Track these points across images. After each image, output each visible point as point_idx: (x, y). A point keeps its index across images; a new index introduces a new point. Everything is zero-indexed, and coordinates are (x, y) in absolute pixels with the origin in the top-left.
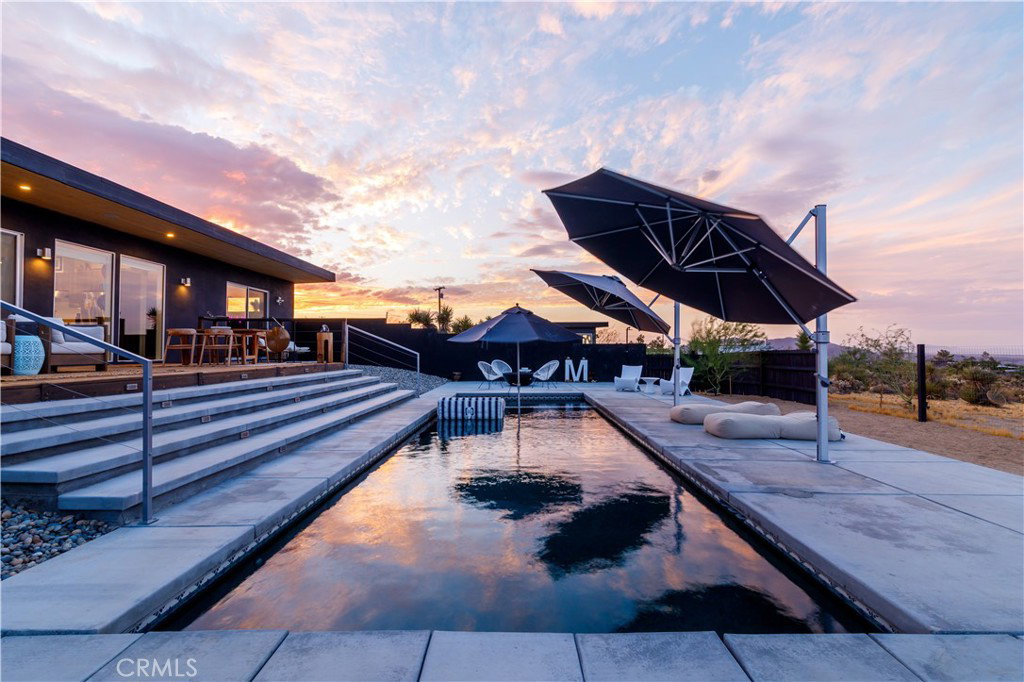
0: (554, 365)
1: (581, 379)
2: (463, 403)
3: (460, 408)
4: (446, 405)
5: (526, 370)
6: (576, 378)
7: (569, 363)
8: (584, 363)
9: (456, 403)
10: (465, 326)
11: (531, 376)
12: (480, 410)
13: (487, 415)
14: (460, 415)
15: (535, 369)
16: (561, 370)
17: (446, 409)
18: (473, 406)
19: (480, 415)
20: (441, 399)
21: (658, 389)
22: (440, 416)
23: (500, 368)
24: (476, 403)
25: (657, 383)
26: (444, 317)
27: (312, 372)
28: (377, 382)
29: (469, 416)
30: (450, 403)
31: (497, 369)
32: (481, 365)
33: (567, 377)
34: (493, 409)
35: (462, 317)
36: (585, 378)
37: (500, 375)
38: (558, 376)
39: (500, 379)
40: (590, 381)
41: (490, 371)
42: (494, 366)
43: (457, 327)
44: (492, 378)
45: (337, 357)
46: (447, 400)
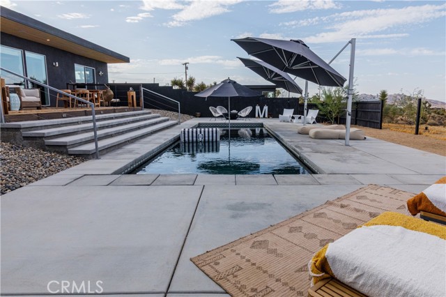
0: (249, 109)
1: (264, 117)
2: (197, 131)
3: (195, 135)
4: (186, 133)
5: (234, 111)
6: (261, 116)
7: (258, 108)
8: (266, 108)
9: (192, 132)
10: (202, 88)
11: (237, 114)
12: (207, 135)
13: (211, 138)
14: (195, 139)
15: (239, 111)
16: (254, 110)
17: (186, 135)
18: (203, 133)
19: (207, 139)
20: (183, 130)
21: (300, 121)
22: (182, 140)
23: (221, 110)
24: (205, 131)
25: (300, 118)
26: (191, 83)
27: (128, 111)
28: (159, 117)
29: (200, 139)
30: (188, 132)
31: (219, 111)
32: (211, 108)
33: (257, 115)
34: (214, 135)
35: (200, 83)
36: (266, 116)
37: (221, 114)
38: (252, 115)
39: (221, 116)
40: (269, 117)
41: (216, 112)
42: (218, 109)
43: (198, 88)
44: (217, 115)
45: (138, 105)
46: (187, 130)
